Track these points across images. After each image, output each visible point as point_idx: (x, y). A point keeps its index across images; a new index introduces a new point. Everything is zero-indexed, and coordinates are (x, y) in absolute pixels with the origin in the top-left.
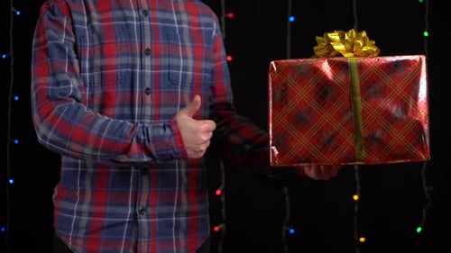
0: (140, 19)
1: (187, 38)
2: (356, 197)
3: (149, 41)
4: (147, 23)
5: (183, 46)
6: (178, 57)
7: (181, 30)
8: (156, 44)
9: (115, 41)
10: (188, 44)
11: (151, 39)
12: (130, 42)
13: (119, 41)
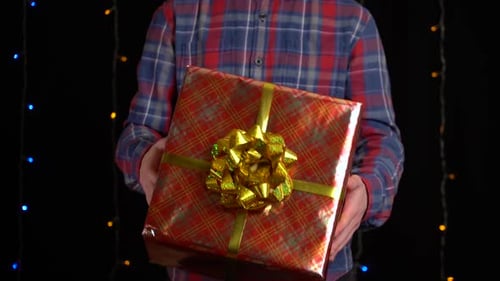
0: (254, 24)
1: (312, 46)
2: (442, 228)
3: (262, 49)
4: (262, 28)
5: (306, 55)
6: (296, 68)
7: (307, 36)
8: (269, 52)
9: (217, 49)
10: (313, 52)
11: (265, 47)
12: (236, 50)
13: (222, 49)
